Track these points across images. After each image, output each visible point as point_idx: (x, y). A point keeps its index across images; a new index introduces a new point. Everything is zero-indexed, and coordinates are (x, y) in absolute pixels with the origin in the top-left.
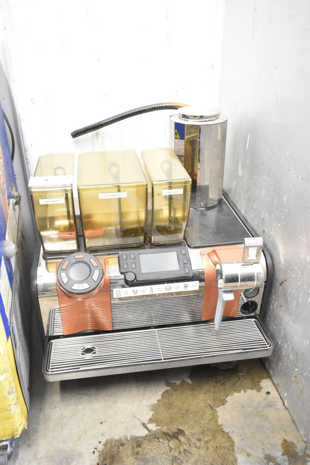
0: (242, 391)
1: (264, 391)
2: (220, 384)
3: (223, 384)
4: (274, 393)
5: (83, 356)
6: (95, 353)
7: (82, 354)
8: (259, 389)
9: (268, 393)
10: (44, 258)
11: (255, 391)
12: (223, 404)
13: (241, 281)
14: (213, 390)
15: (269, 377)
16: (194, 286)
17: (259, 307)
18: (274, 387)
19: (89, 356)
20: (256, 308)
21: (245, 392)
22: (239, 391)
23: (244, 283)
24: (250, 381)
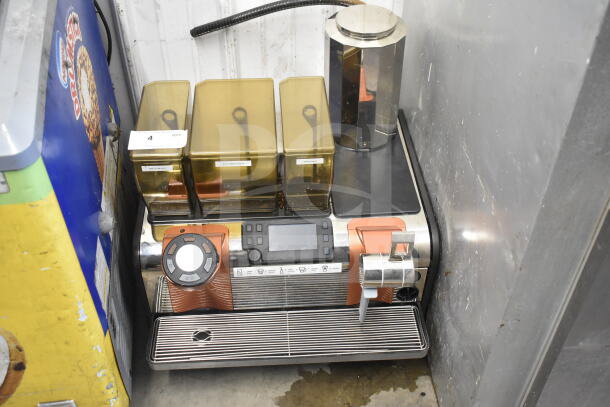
0: (392, 389)
1: (418, 391)
2: (366, 378)
3: (370, 378)
4: (430, 395)
5: (195, 343)
6: (209, 339)
7: (194, 340)
8: (413, 388)
9: (423, 394)
10: (150, 222)
11: (407, 390)
12: (365, 404)
13: (385, 279)
14: (355, 385)
15: (429, 374)
16: (336, 267)
17: (420, 295)
18: (432, 387)
19: (202, 343)
20: (416, 295)
21: (395, 390)
22: (388, 389)
23: (388, 282)
24: (403, 377)
